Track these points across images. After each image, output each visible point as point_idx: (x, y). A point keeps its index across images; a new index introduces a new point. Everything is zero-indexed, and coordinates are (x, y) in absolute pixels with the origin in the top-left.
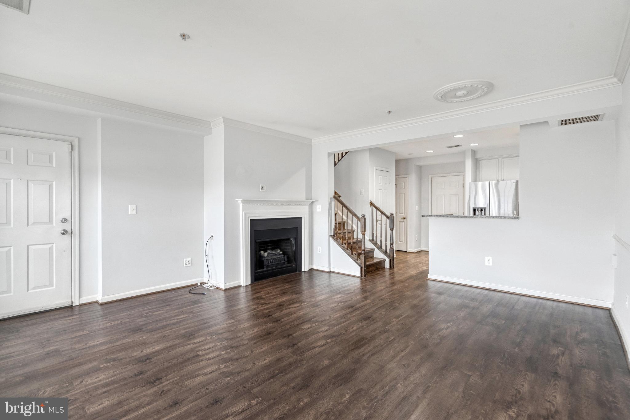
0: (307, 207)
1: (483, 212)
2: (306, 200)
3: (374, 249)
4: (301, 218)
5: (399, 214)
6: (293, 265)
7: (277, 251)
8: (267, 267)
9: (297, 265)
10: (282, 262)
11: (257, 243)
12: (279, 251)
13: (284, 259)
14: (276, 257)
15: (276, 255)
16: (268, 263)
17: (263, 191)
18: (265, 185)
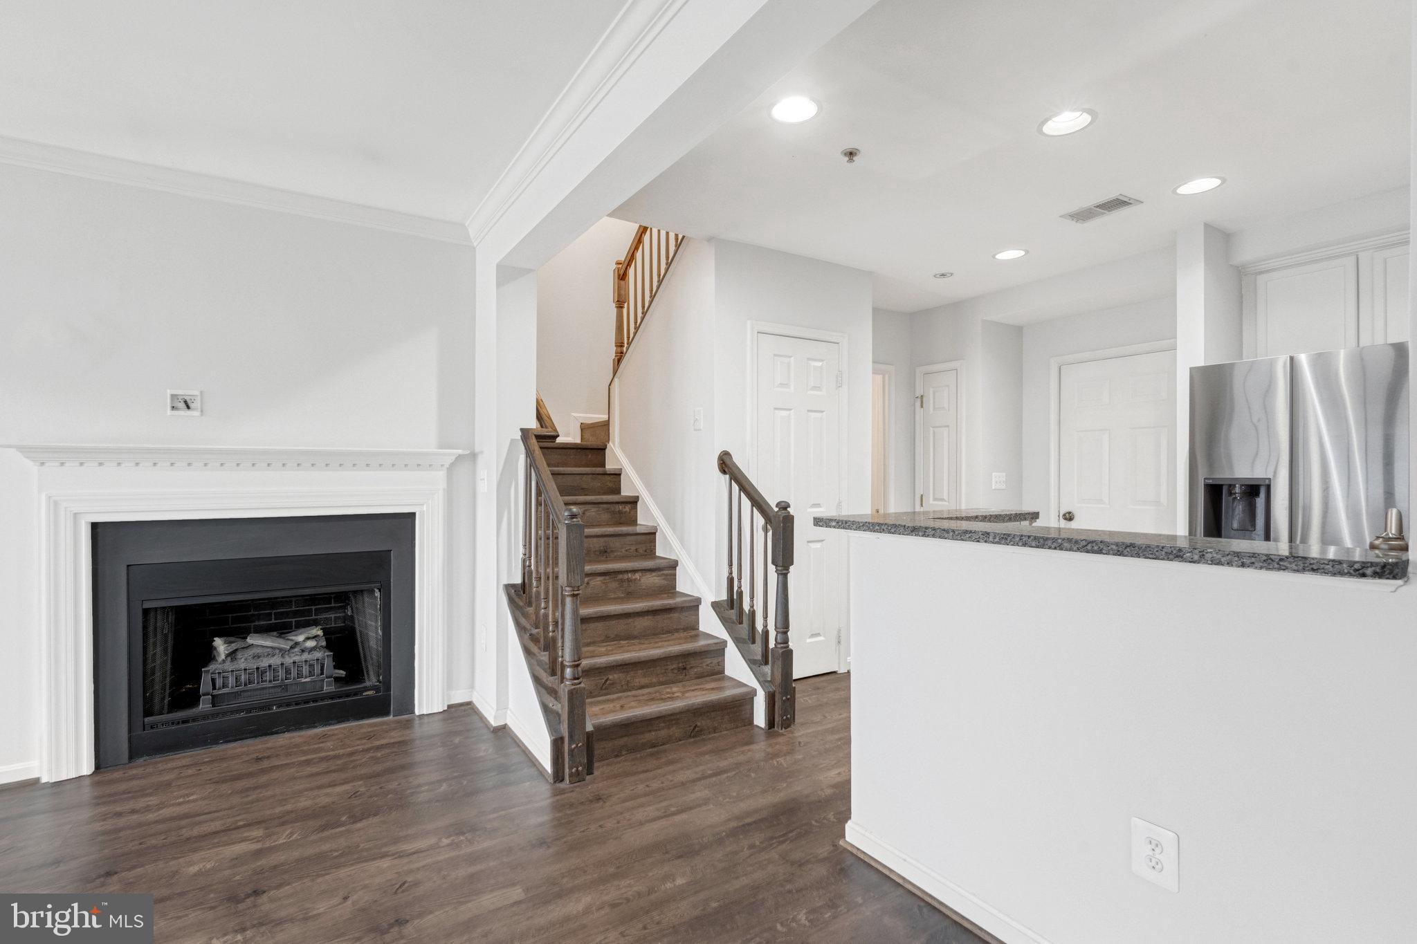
0: (441, 475)
1: (1260, 502)
2: (441, 447)
3: (725, 642)
4: (413, 514)
5: (931, 501)
6: (366, 691)
7: (293, 638)
8: (215, 700)
9: (388, 688)
10: (308, 680)
11: (146, 612)
12: (301, 638)
13: (317, 669)
14: (276, 661)
15: (283, 652)
16: (223, 687)
17: (189, 413)
18: (197, 393)
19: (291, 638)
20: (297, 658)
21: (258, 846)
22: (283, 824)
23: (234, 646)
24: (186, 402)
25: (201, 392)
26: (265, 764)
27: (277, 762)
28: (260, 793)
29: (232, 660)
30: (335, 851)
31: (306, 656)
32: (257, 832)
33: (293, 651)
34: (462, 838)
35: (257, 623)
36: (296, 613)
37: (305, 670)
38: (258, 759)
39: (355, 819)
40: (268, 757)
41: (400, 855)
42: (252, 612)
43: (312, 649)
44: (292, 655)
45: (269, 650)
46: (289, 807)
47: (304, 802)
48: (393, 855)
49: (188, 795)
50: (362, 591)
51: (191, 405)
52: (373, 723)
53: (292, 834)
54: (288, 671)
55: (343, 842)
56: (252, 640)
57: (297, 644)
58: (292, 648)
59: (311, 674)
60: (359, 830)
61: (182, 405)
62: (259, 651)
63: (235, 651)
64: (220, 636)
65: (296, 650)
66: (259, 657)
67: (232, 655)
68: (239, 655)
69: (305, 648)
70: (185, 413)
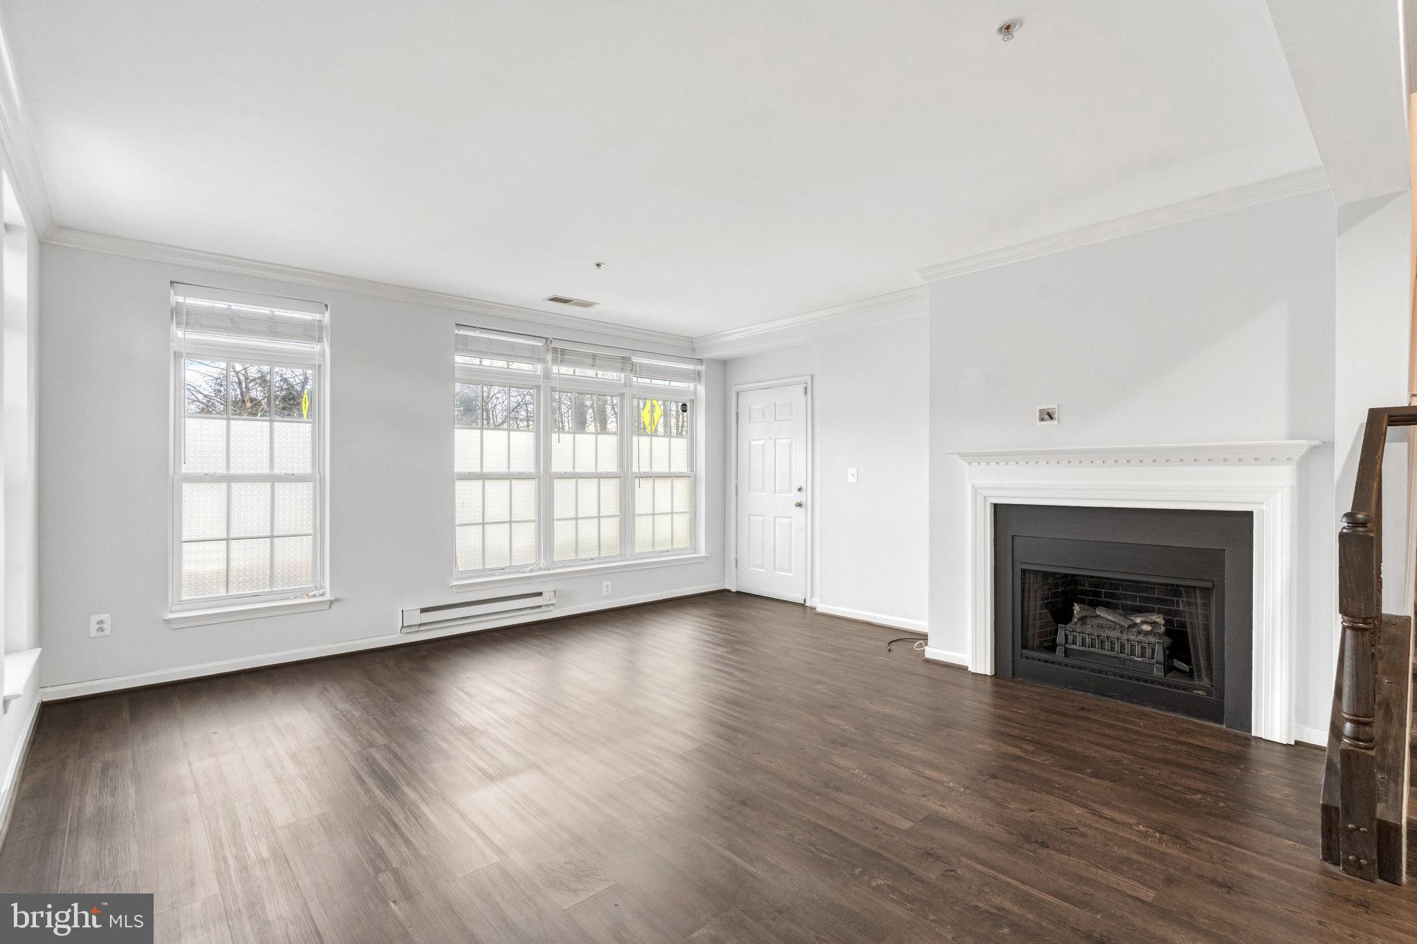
4: (1250, 514)
6: (1196, 689)
7: (1133, 618)
8: (1067, 652)
9: (1221, 694)
10: (1139, 659)
11: (1024, 571)
12: (1138, 620)
13: (1148, 652)
14: (1114, 634)
15: (1122, 629)
16: (1073, 644)
17: (1054, 422)
18: (1056, 407)
19: (1131, 618)
20: (1132, 637)
21: (1022, 754)
22: (1050, 752)
23: (1084, 613)
24: (1048, 414)
25: (1058, 406)
26: (1084, 714)
27: (1093, 716)
28: (1059, 728)
29: (1082, 624)
30: (1059, 784)
31: (1141, 637)
32: (1030, 748)
33: (1131, 630)
34: (1157, 835)
35: (1124, 602)
36: (1158, 601)
37: (1138, 650)
38: (1083, 709)
39: (1096, 775)
40: (1089, 710)
41: (1095, 813)
42: (1120, 592)
43: (1147, 633)
44: (1130, 634)
45: (1111, 623)
46: (1065, 745)
47: (1078, 748)
48: (1092, 810)
49: (1020, 709)
50: (1194, 588)
51: (1054, 416)
52: (1198, 724)
53: (1047, 760)
54: (1122, 646)
55: (1070, 782)
56: (1101, 612)
57: (1136, 624)
58: (1130, 627)
59: (1143, 655)
60: (1091, 783)
61: (1047, 417)
62: (1104, 622)
63: (1085, 617)
64: (1078, 603)
65: (1134, 630)
66: (1103, 627)
67: (1083, 619)
68: (1088, 621)
69: (1142, 630)
70: (1049, 423)
